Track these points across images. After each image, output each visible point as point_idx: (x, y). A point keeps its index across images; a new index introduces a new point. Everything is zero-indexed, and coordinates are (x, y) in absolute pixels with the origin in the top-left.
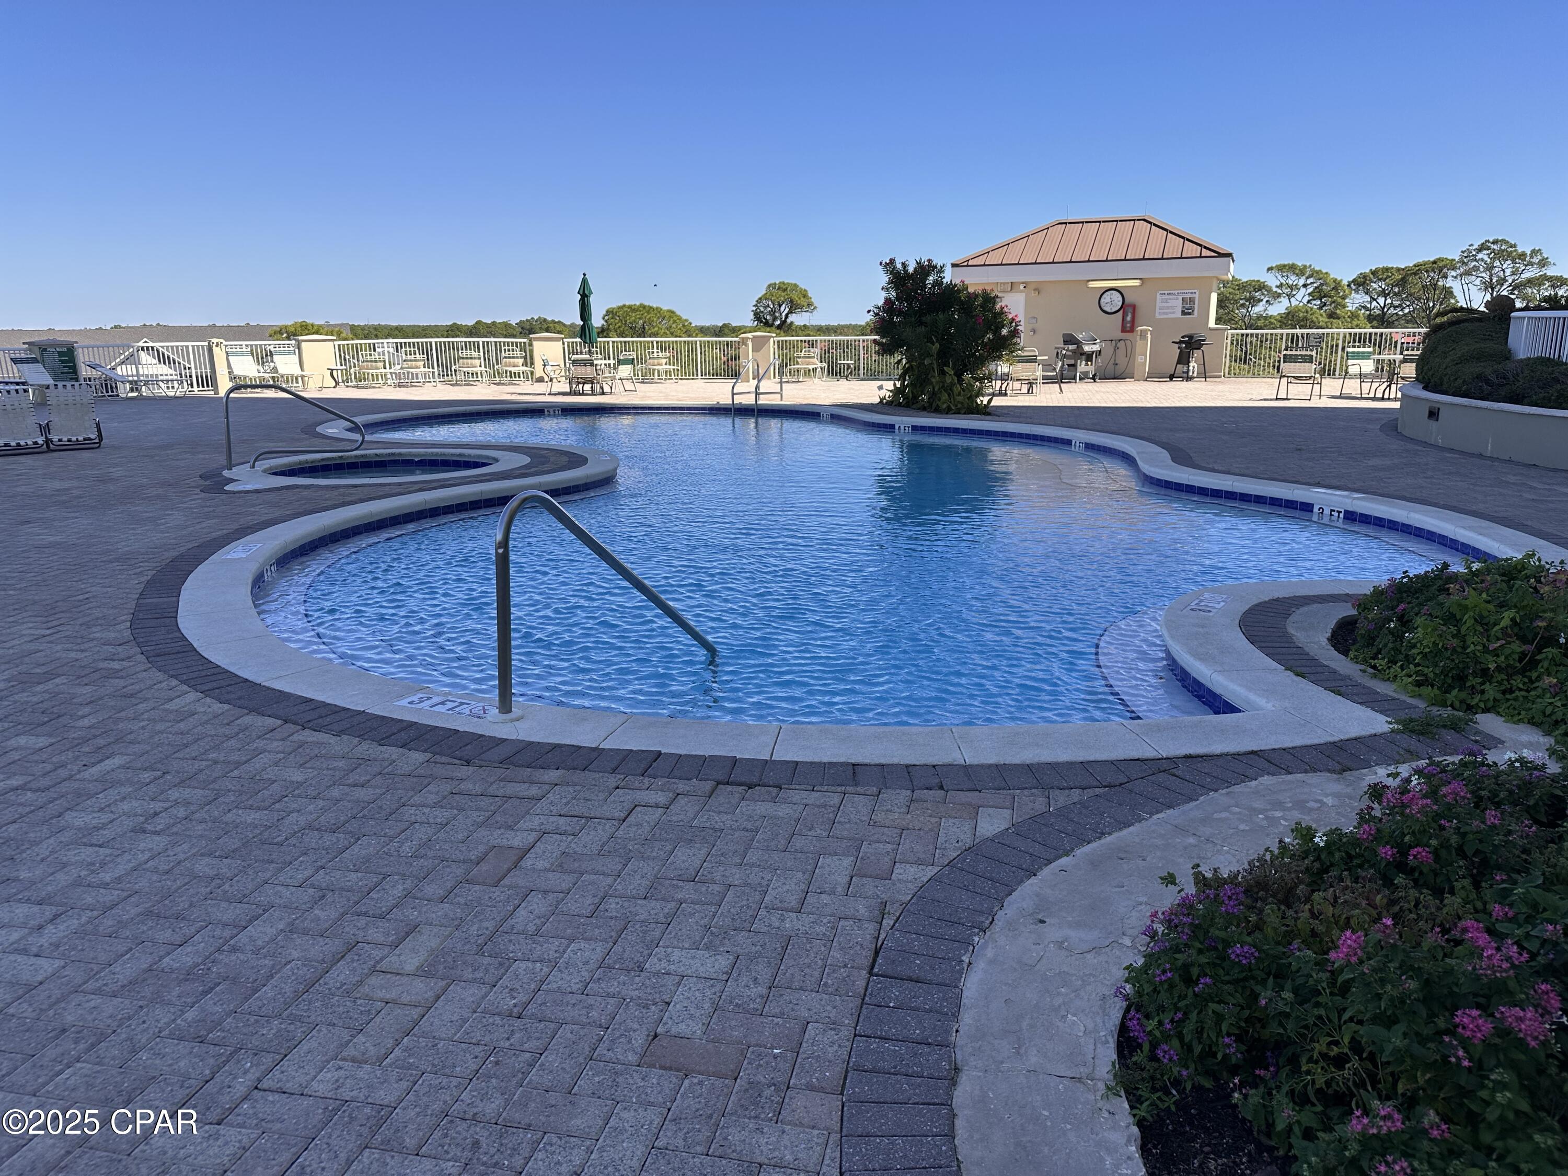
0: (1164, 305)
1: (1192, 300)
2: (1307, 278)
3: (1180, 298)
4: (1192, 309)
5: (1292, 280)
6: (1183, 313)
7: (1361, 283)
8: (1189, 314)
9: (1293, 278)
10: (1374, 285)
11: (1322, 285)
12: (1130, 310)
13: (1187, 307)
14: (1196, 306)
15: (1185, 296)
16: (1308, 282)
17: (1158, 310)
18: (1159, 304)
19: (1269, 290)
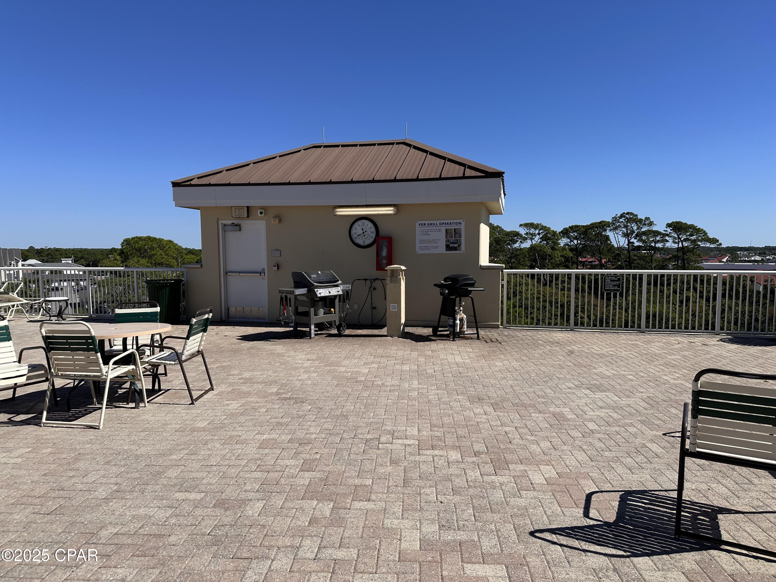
0: (425, 237)
1: (457, 232)
2: (539, 230)
3: (443, 229)
4: (458, 242)
5: (532, 231)
6: (448, 248)
7: (565, 232)
8: (455, 249)
9: (533, 230)
10: (572, 234)
11: (547, 233)
12: (385, 243)
13: (452, 240)
14: (463, 240)
15: (448, 227)
16: (541, 232)
17: (418, 245)
18: (418, 237)
19: (521, 236)
